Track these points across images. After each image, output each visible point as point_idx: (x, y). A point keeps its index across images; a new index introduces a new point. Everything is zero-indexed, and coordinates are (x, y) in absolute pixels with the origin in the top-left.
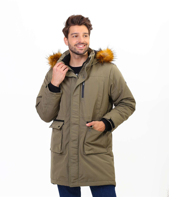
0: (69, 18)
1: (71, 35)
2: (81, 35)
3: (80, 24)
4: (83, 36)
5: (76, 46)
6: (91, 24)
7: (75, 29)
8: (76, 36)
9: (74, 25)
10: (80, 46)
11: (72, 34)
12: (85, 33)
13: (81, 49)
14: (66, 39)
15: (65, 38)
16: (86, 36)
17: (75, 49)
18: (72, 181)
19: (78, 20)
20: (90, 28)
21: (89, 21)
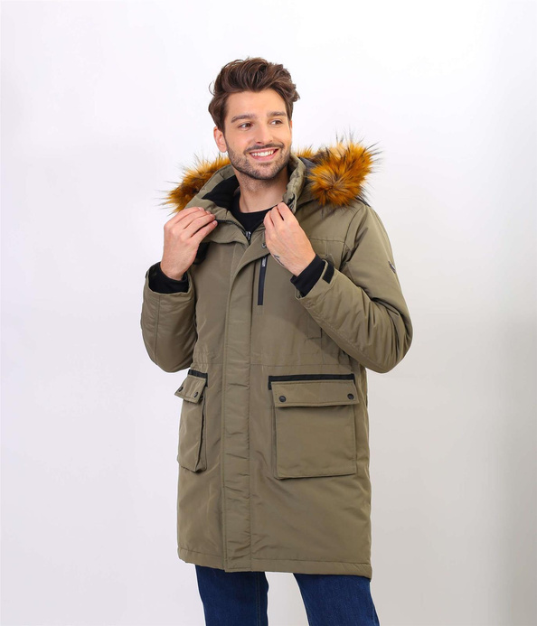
0: (223, 71)
1: (233, 121)
2: (262, 120)
3: (256, 87)
4: (269, 122)
5: (248, 155)
6: (293, 83)
7: (244, 103)
8: (249, 125)
9: (240, 92)
10: (262, 154)
11: (236, 119)
12: (275, 114)
13: (265, 162)
14: (219, 132)
15: (215, 130)
16: (278, 122)
17: (246, 162)
18: (231, 554)
19: (251, 75)
20: (289, 96)
21: (285, 74)
